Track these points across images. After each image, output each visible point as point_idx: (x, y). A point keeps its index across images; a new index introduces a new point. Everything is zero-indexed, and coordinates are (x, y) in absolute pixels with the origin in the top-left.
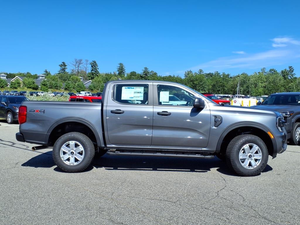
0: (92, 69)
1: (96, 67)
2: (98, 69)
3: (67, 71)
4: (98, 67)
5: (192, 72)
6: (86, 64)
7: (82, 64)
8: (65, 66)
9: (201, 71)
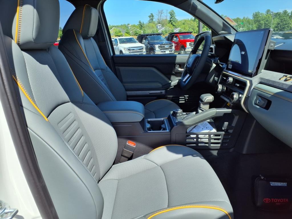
0: (170, 17)
1: (174, 15)
2: (176, 16)
3: (154, 20)
4: (176, 15)
5: (259, 13)
6: (166, 13)
7: (163, 13)
8: (153, 16)
9: (268, 11)
